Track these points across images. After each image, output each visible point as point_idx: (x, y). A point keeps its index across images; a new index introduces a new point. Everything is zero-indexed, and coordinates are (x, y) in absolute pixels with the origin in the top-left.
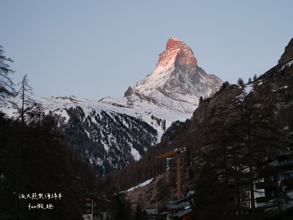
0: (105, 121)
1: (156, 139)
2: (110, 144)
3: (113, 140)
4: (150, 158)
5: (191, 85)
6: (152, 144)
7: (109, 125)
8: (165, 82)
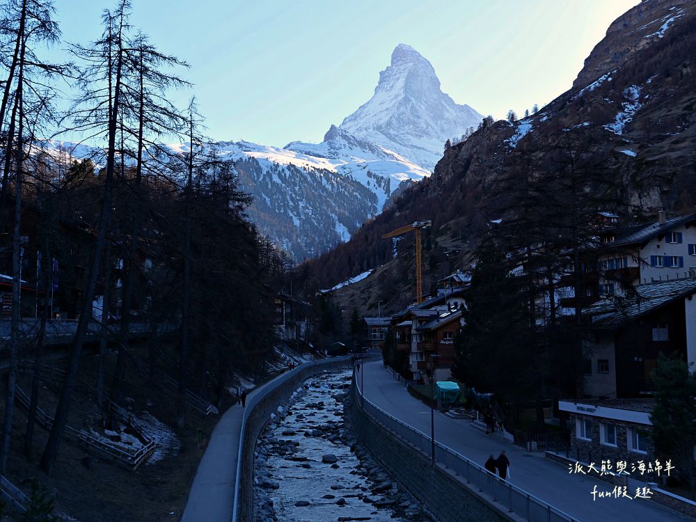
0: (295, 180)
1: (375, 209)
2: (303, 217)
3: (307, 210)
4: (366, 238)
5: (430, 123)
6: (369, 216)
7: (300, 186)
8: (388, 118)
